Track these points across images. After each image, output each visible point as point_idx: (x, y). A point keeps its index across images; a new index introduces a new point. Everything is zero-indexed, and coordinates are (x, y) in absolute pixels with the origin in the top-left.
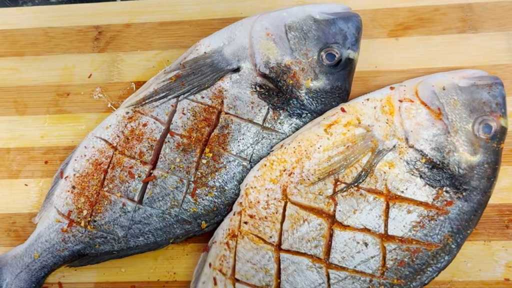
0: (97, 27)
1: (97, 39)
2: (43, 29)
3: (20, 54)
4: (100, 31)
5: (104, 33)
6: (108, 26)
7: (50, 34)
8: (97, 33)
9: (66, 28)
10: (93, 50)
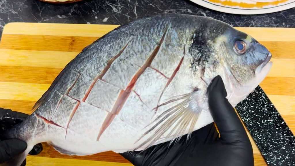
0: (72, 37)
1: (72, 44)
2: (43, 36)
3: (29, 49)
4: (73, 39)
5: (76, 41)
6: (79, 37)
7: (46, 39)
8: (72, 41)
9: (56, 37)
10: (69, 50)
